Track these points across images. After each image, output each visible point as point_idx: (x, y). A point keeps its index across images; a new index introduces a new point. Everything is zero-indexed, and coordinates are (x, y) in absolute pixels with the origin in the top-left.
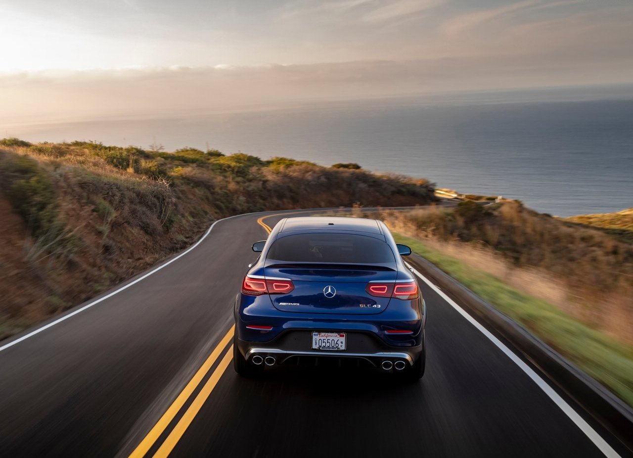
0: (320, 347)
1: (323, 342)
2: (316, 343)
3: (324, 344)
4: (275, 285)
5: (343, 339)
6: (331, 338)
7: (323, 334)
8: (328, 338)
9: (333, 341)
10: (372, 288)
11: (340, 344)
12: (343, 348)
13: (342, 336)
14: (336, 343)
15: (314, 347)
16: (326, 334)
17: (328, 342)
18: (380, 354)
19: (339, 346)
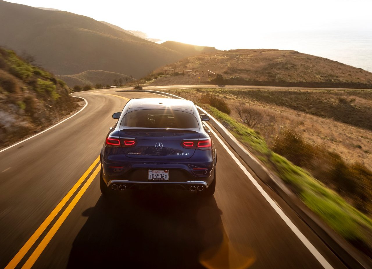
0: (153, 178)
1: (155, 176)
8: (158, 173)
10: (185, 144)
12: (167, 179)
13: (167, 172)
14: (163, 176)
15: (150, 178)
16: (157, 171)
17: (158, 176)
18: (189, 182)
19: (165, 178)
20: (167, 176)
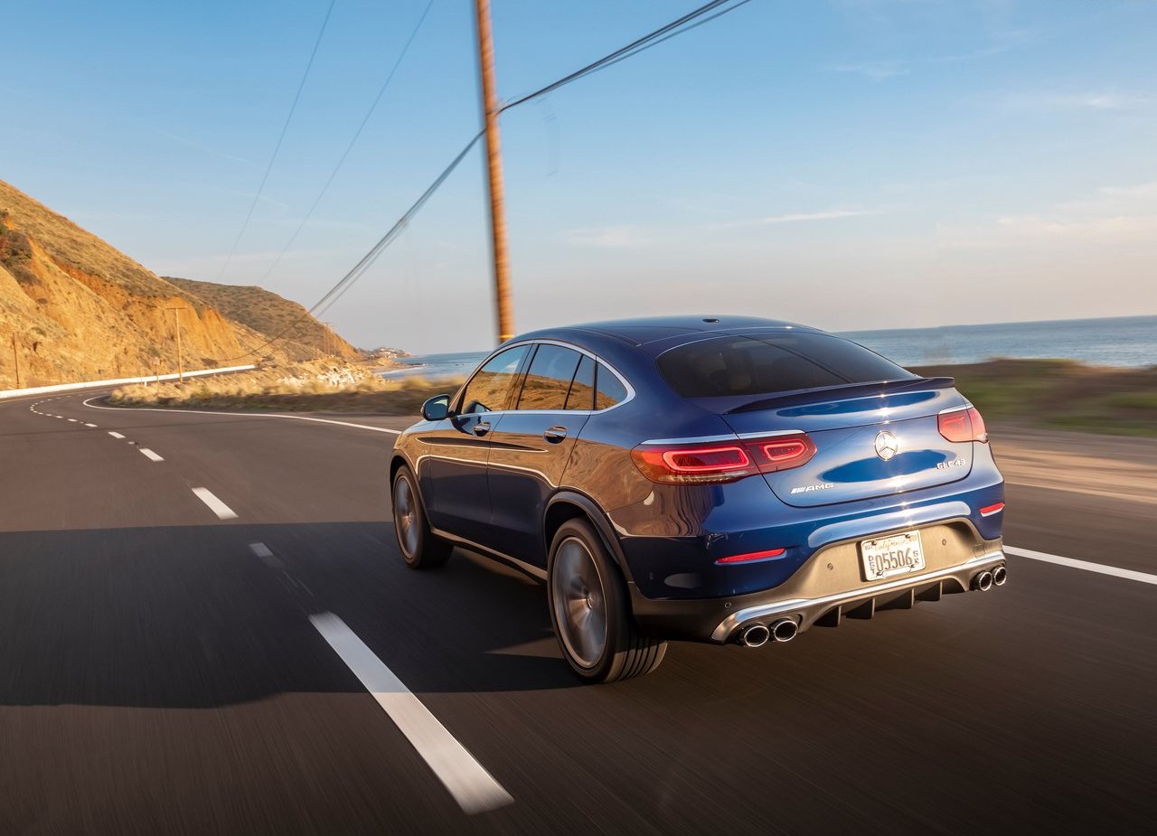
1: (885, 561)
2: (872, 566)
3: (885, 565)
4: (768, 449)
5: (916, 545)
6: (896, 548)
7: (880, 543)
8: (891, 549)
9: (900, 554)
11: (914, 557)
12: (921, 565)
15: (871, 575)
16: (887, 541)
18: (973, 562)
19: (913, 562)
20: (919, 552)
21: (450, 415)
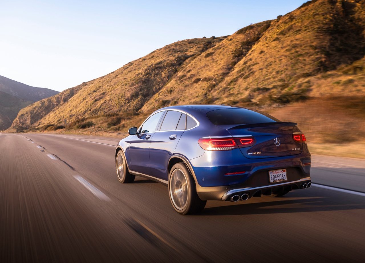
0: (274, 180)
1: (276, 177)
2: (272, 178)
3: (276, 179)
4: (241, 141)
5: (285, 173)
6: (279, 174)
7: (274, 172)
8: (278, 174)
9: (280, 175)
10: (295, 138)
11: (284, 177)
12: (286, 179)
13: (284, 171)
14: (282, 177)
15: (271, 181)
16: (276, 171)
17: (278, 177)
18: (301, 180)
19: (284, 178)
20: (286, 175)
21: (137, 134)
